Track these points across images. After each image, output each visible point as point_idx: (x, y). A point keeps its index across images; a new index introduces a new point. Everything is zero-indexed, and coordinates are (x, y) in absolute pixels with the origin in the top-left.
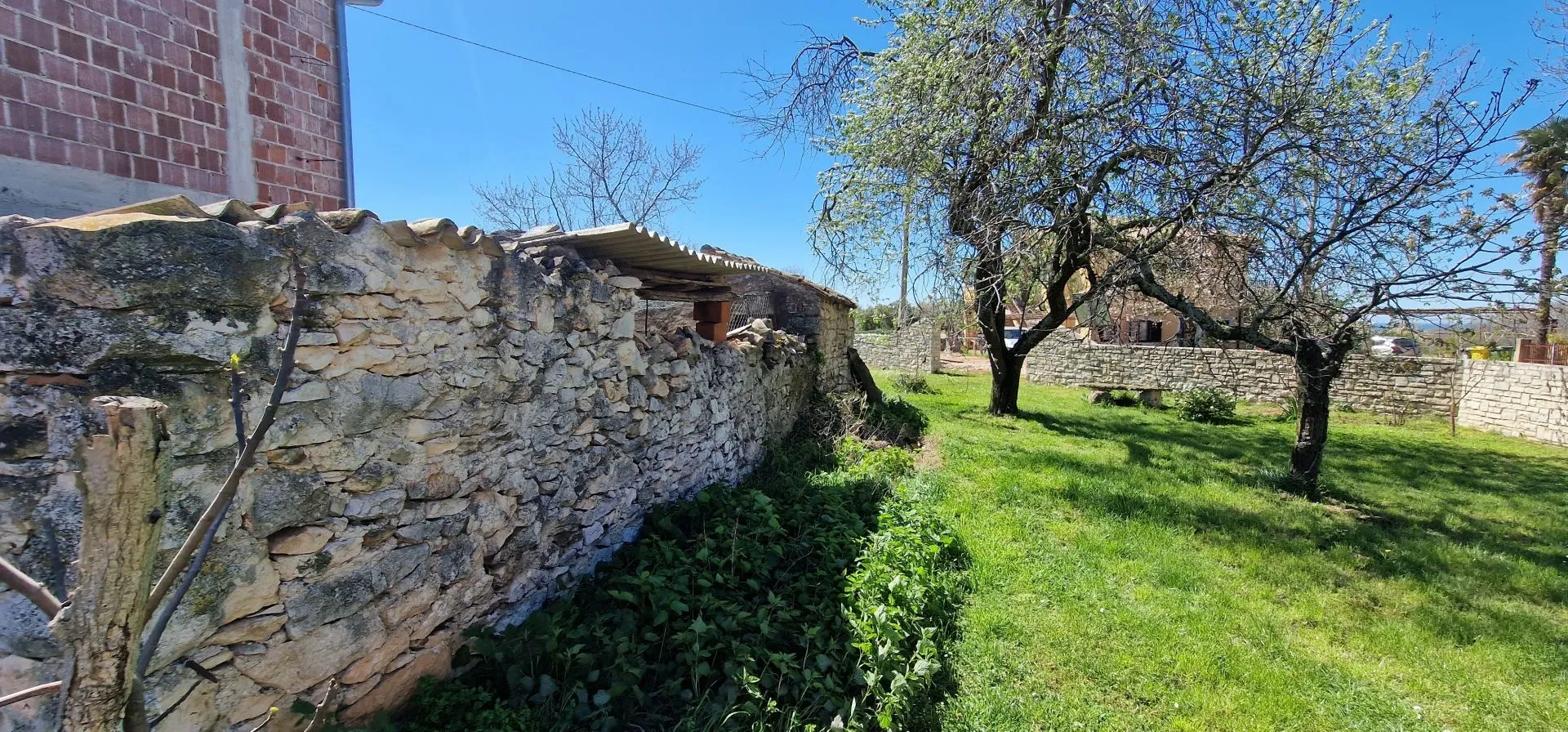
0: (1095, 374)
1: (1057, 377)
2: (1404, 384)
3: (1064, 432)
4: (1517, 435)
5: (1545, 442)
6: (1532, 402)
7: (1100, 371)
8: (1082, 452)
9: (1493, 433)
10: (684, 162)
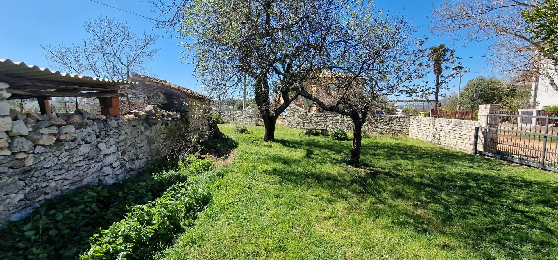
0: (310, 124)
1: (297, 125)
2: (396, 124)
3: (288, 146)
4: (422, 139)
5: (429, 142)
6: (426, 129)
7: (311, 123)
8: (290, 154)
9: (417, 139)
10: (149, 41)
